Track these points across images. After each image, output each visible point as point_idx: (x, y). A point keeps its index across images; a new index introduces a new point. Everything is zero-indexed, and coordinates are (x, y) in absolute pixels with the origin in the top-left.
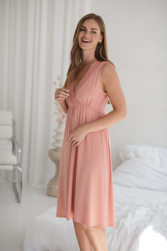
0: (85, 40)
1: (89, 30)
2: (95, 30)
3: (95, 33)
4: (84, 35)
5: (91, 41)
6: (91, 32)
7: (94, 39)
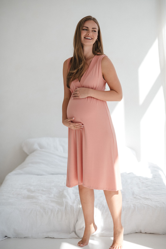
0: (88, 38)
1: (91, 29)
2: (95, 29)
3: (95, 31)
4: (87, 33)
5: (92, 39)
6: (92, 31)
7: (94, 37)
